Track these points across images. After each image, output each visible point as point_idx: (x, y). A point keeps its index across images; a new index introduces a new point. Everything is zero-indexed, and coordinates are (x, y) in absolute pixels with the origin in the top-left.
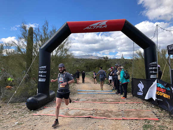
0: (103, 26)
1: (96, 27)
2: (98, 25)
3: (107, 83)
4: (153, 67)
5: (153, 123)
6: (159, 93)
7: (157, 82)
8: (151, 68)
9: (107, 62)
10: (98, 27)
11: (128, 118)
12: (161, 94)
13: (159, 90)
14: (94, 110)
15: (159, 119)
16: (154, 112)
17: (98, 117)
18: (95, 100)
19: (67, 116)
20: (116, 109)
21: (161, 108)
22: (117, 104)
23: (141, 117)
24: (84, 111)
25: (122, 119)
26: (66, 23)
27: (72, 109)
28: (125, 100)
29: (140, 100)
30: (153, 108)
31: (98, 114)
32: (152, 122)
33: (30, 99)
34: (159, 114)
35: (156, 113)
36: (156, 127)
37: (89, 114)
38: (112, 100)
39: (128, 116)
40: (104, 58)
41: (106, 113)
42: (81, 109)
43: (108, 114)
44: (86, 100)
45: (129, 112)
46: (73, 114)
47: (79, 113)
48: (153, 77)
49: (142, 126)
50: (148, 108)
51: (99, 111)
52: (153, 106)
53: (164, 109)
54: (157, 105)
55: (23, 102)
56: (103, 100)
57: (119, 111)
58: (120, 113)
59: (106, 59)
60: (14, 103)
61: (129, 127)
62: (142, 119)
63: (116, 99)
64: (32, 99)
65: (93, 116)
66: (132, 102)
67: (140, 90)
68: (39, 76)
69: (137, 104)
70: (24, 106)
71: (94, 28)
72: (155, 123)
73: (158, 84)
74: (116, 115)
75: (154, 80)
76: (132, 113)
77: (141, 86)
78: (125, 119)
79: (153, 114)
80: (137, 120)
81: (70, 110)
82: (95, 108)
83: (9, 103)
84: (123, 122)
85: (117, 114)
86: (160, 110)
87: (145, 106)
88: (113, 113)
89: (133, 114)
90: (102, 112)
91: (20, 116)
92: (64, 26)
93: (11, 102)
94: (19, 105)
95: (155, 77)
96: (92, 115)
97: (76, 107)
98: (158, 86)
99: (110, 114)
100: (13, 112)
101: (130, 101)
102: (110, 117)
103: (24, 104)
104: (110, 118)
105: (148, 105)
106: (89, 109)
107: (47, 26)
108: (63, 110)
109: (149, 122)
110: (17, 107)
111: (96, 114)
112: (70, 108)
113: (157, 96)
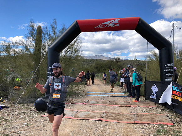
0: (115, 24)
1: (108, 26)
2: (110, 24)
3: (118, 86)
4: (168, 69)
5: (168, 128)
6: (174, 97)
7: (173, 85)
8: (167, 70)
9: (119, 63)
10: (109, 25)
11: (140, 122)
12: (176, 97)
13: (174, 94)
14: (104, 113)
15: (173, 123)
16: (168, 117)
17: (109, 120)
18: (106, 103)
19: (76, 118)
20: (128, 112)
21: (176, 112)
22: (129, 108)
23: (154, 121)
24: (94, 114)
25: (134, 122)
26: (76, 22)
27: (82, 111)
28: (138, 103)
29: (153, 104)
30: (167, 112)
31: (108, 117)
32: (166, 127)
33: (38, 100)
34: (173, 118)
35: (170, 118)
36: (171, 132)
37: (99, 116)
38: (124, 103)
39: (140, 120)
40: (116, 59)
41: (117, 117)
42: (90, 111)
43: (119, 117)
44: (96, 102)
45: (141, 115)
46: (83, 117)
47: (88, 115)
48: (169, 80)
49: (156, 130)
50: (163, 112)
51: (110, 114)
52: (168, 111)
53: (179, 114)
54: (172, 110)
55: (31, 103)
56: (114, 103)
57: (131, 115)
58: (132, 116)
59: (118, 60)
60: (22, 103)
61: (141, 132)
62: (155, 123)
63: (127, 102)
64: (41, 100)
65: (104, 119)
66: (145, 106)
67: (153, 93)
68: (48, 76)
69: (150, 108)
70: (32, 107)
71: (106, 26)
72: (169, 128)
73: (173, 87)
74: (127, 119)
75: (169, 83)
76: (144, 117)
77: (155, 89)
78: (137, 122)
79: (168, 118)
80: (150, 124)
81: (79, 112)
82: (105, 111)
83: (17, 104)
84: (135, 126)
85: (129, 117)
86: (175, 115)
87: (159, 110)
88: (124, 116)
89: (146, 118)
90: (113, 115)
91: (29, 116)
92: (73, 24)
93: (20, 103)
94: (27, 106)
95: (170, 80)
96: (102, 118)
97: (86, 109)
98: (173, 89)
99: (121, 117)
100: (22, 113)
101: (143, 104)
102: (121, 120)
103: (33, 105)
104: (121, 122)
105: (162, 109)
106: (99, 112)
107: (56, 25)
108: (72, 112)
109: (163, 127)
110: (25, 108)
111: (107, 117)
112: (80, 111)
113: (173, 100)
